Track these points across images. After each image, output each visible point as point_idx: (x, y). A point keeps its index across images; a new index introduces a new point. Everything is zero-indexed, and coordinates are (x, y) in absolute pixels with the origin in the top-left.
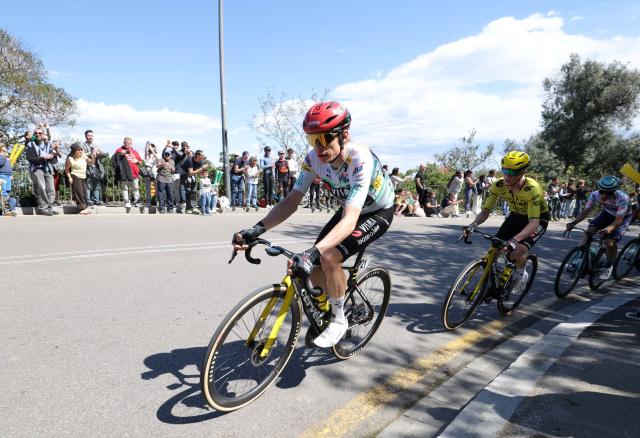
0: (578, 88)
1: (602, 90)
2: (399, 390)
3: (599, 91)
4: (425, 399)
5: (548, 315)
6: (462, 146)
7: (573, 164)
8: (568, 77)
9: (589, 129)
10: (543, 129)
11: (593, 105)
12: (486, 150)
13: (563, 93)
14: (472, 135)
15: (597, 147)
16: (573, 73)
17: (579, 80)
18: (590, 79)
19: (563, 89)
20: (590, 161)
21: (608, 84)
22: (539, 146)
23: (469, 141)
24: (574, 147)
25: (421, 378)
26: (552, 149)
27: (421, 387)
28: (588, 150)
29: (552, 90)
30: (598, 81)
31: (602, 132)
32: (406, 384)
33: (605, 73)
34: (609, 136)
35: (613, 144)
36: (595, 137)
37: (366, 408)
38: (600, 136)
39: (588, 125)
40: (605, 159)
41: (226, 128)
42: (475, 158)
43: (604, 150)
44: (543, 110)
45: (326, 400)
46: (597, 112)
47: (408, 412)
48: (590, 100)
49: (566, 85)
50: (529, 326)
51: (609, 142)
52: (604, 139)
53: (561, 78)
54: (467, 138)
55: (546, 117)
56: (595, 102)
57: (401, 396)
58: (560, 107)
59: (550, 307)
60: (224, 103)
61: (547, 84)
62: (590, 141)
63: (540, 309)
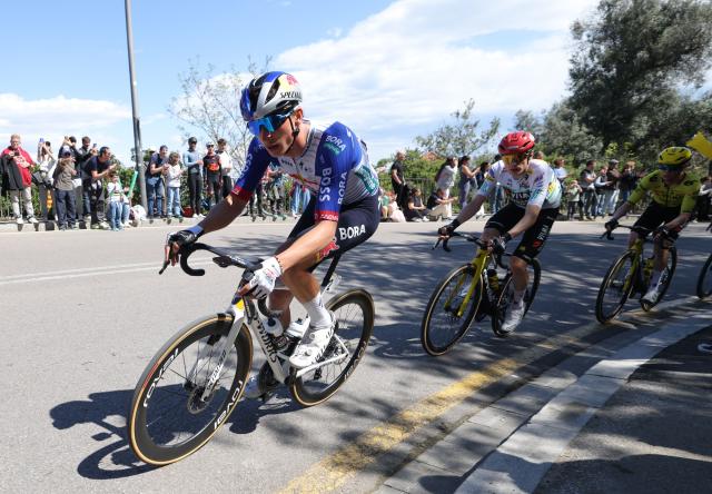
0: (623, 33)
1: (661, 32)
2: (376, 452)
3: (655, 35)
4: (412, 464)
5: (581, 350)
6: (454, 123)
7: (616, 139)
8: (609, 18)
9: (639, 91)
10: (571, 94)
11: (647, 56)
12: (489, 128)
13: (600, 40)
14: (469, 108)
15: (650, 114)
16: (615, 11)
17: (625, 21)
18: (641, 18)
19: (601, 35)
20: (640, 134)
21: (669, 24)
22: (566, 118)
23: (465, 117)
24: (617, 117)
25: (407, 435)
26: (584, 121)
27: (407, 448)
28: (637, 119)
29: (584, 38)
30: (654, 20)
31: (658, 93)
32: (386, 445)
33: (665, 8)
34: (669, 97)
35: (676, 109)
36: (646, 101)
37: (333, 475)
38: (656, 99)
39: (638, 84)
40: (662, 131)
41: (137, 116)
42: (474, 139)
43: (661, 118)
44: (572, 66)
45: (280, 465)
46: (652, 64)
47: (390, 481)
48: (640, 49)
49: (605, 29)
50: (554, 365)
51: (669, 106)
52: (662, 103)
53: (599, 19)
54: (462, 112)
55: (575, 76)
56: (650, 50)
57: (379, 460)
58: (596, 60)
59: (584, 339)
60: (135, 83)
61: (578, 30)
62: (642, 107)
63: (571, 342)
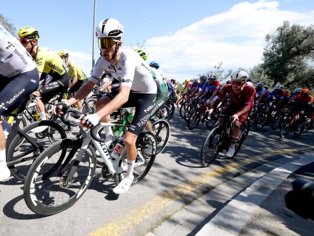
0: (286, 40)
1: (302, 41)
2: (181, 195)
3: (300, 42)
4: (196, 201)
6: (214, 70)
7: (280, 81)
8: (281, 34)
9: (291, 63)
10: (263, 62)
11: (296, 50)
12: (228, 73)
13: (277, 42)
14: (220, 65)
15: (295, 72)
16: (284, 32)
17: (287, 36)
18: (294, 35)
19: (276, 40)
20: (291, 80)
21: (306, 38)
22: (260, 72)
23: (218, 68)
24: (281, 73)
25: (194, 189)
26: (267, 73)
27: (194, 194)
28: (290, 74)
29: (270, 40)
30: (300, 36)
31: (299, 64)
32: (185, 192)
33: (305, 32)
34: (304, 67)
35: (307, 71)
36: (295, 67)
37: (164, 202)
38: (298, 67)
39: (292, 60)
40: (300, 79)
41: (94, 59)
42: (221, 77)
43: (300, 75)
44: (264, 51)
45: (143, 195)
46: (297, 53)
47: (187, 207)
48: (293, 47)
49: (279, 38)
50: (253, 168)
51: (303, 70)
52: (301, 68)
53: (277, 34)
55: (265, 55)
56: (297, 48)
57: (182, 198)
58: (275, 50)
59: (266, 159)
61: (268, 37)
62: (292, 70)
63: (261, 159)
